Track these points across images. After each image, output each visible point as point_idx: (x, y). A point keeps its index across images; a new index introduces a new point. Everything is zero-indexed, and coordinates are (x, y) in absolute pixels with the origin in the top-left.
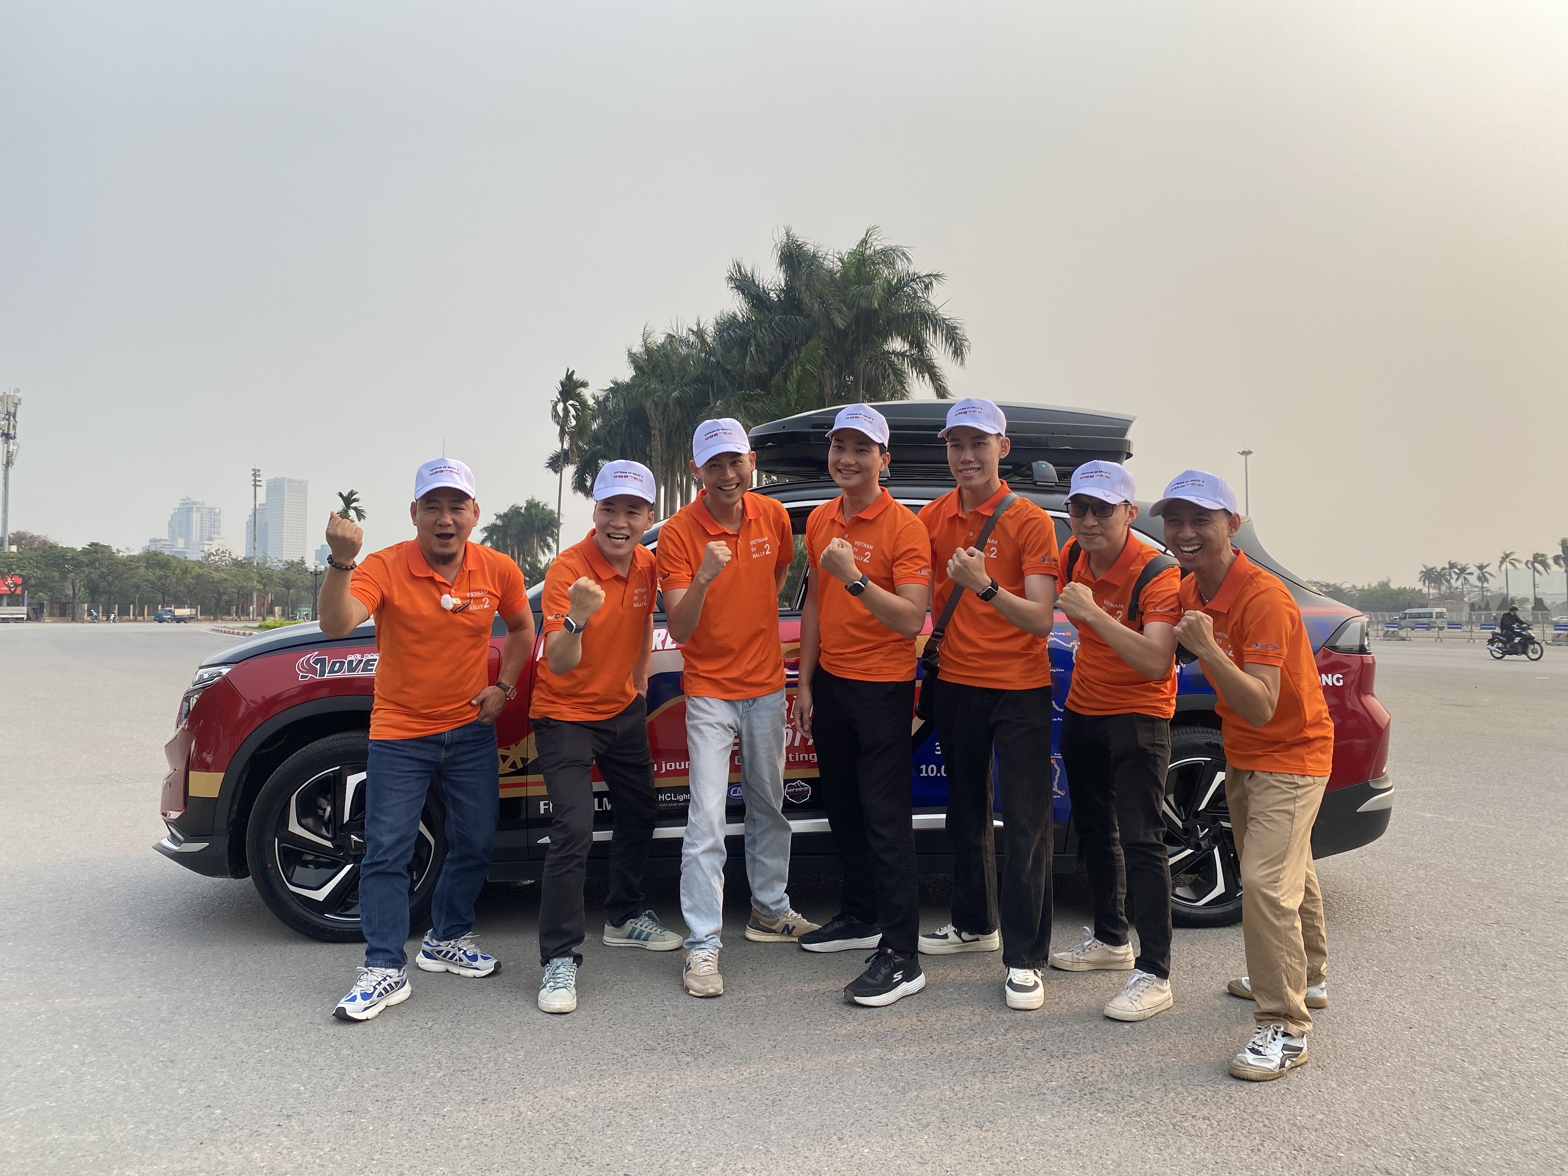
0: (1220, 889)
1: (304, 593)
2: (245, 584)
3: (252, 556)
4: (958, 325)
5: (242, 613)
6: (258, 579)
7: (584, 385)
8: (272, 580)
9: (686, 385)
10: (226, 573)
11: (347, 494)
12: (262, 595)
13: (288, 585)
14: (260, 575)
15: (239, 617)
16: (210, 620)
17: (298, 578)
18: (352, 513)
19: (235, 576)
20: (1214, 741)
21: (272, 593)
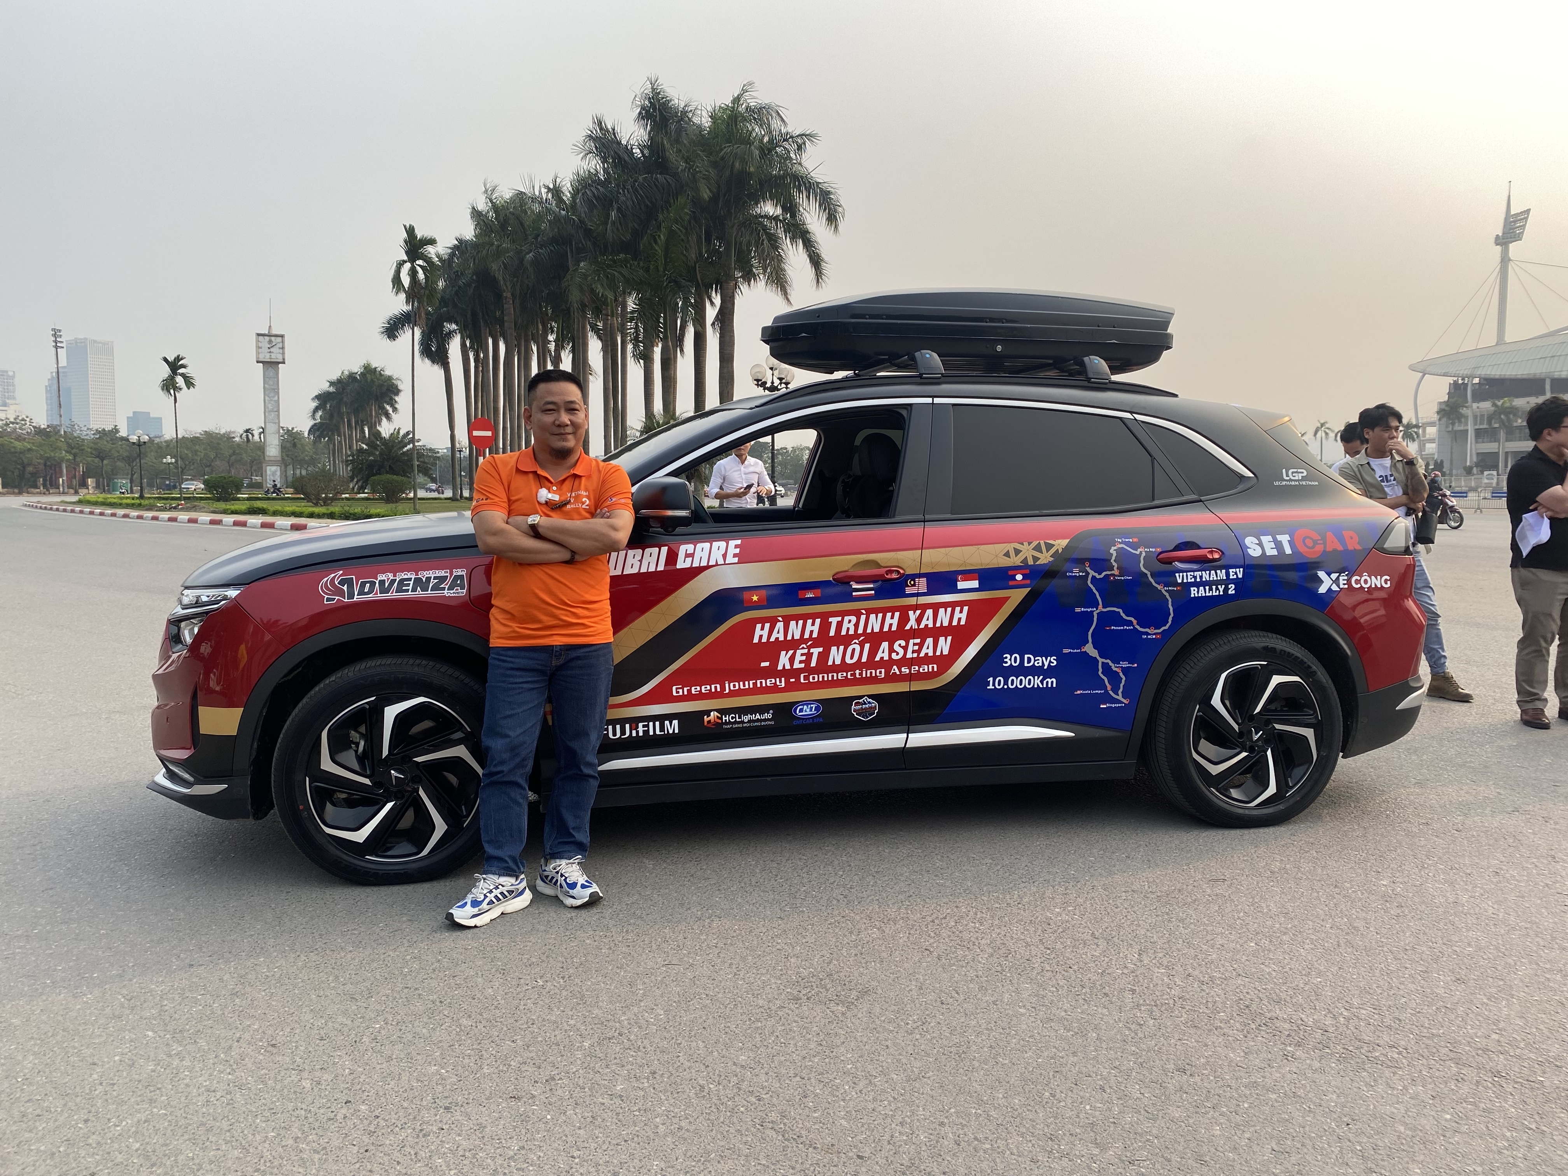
0: (1272, 789)
1: (119, 464)
2: (52, 454)
3: (59, 423)
4: (832, 190)
5: (51, 485)
6: (66, 448)
7: (432, 242)
8: (83, 450)
9: (542, 246)
10: (29, 442)
11: (173, 359)
12: (73, 466)
13: (101, 455)
14: (69, 445)
15: (48, 490)
16: (14, 493)
17: (113, 448)
18: (180, 381)
19: (40, 445)
20: (1271, 645)
21: (83, 464)
